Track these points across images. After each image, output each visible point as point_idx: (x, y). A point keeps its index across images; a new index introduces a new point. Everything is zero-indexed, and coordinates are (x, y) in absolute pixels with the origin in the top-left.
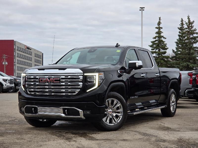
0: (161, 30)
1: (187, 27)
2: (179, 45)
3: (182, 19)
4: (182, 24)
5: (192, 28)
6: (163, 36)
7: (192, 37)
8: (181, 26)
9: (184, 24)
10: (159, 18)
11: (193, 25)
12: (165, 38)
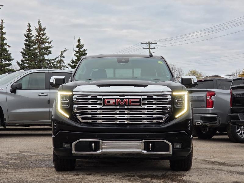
0: (4, 36)
1: (38, 35)
2: (26, 56)
3: (29, 24)
4: (29, 30)
5: (43, 36)
6: (6, 44)
7: (44, 48)
8: (28, 33)
9: (31, 30)
10: (2, 20)
11: (45, 32)
12: (9, 47)
